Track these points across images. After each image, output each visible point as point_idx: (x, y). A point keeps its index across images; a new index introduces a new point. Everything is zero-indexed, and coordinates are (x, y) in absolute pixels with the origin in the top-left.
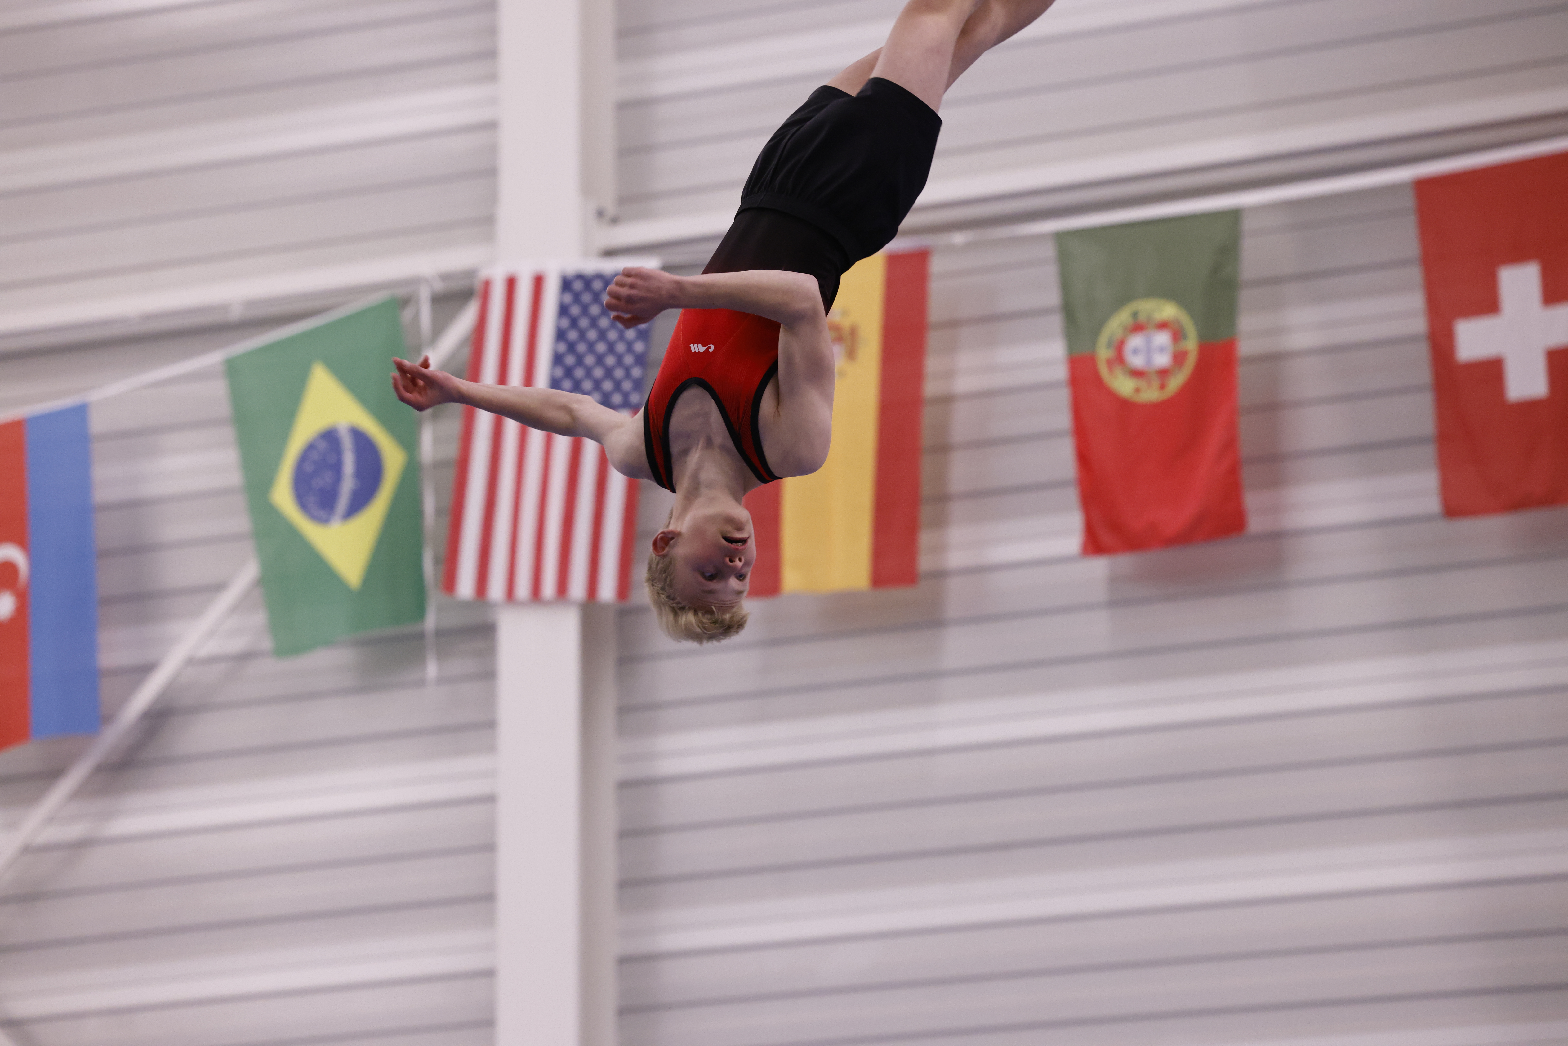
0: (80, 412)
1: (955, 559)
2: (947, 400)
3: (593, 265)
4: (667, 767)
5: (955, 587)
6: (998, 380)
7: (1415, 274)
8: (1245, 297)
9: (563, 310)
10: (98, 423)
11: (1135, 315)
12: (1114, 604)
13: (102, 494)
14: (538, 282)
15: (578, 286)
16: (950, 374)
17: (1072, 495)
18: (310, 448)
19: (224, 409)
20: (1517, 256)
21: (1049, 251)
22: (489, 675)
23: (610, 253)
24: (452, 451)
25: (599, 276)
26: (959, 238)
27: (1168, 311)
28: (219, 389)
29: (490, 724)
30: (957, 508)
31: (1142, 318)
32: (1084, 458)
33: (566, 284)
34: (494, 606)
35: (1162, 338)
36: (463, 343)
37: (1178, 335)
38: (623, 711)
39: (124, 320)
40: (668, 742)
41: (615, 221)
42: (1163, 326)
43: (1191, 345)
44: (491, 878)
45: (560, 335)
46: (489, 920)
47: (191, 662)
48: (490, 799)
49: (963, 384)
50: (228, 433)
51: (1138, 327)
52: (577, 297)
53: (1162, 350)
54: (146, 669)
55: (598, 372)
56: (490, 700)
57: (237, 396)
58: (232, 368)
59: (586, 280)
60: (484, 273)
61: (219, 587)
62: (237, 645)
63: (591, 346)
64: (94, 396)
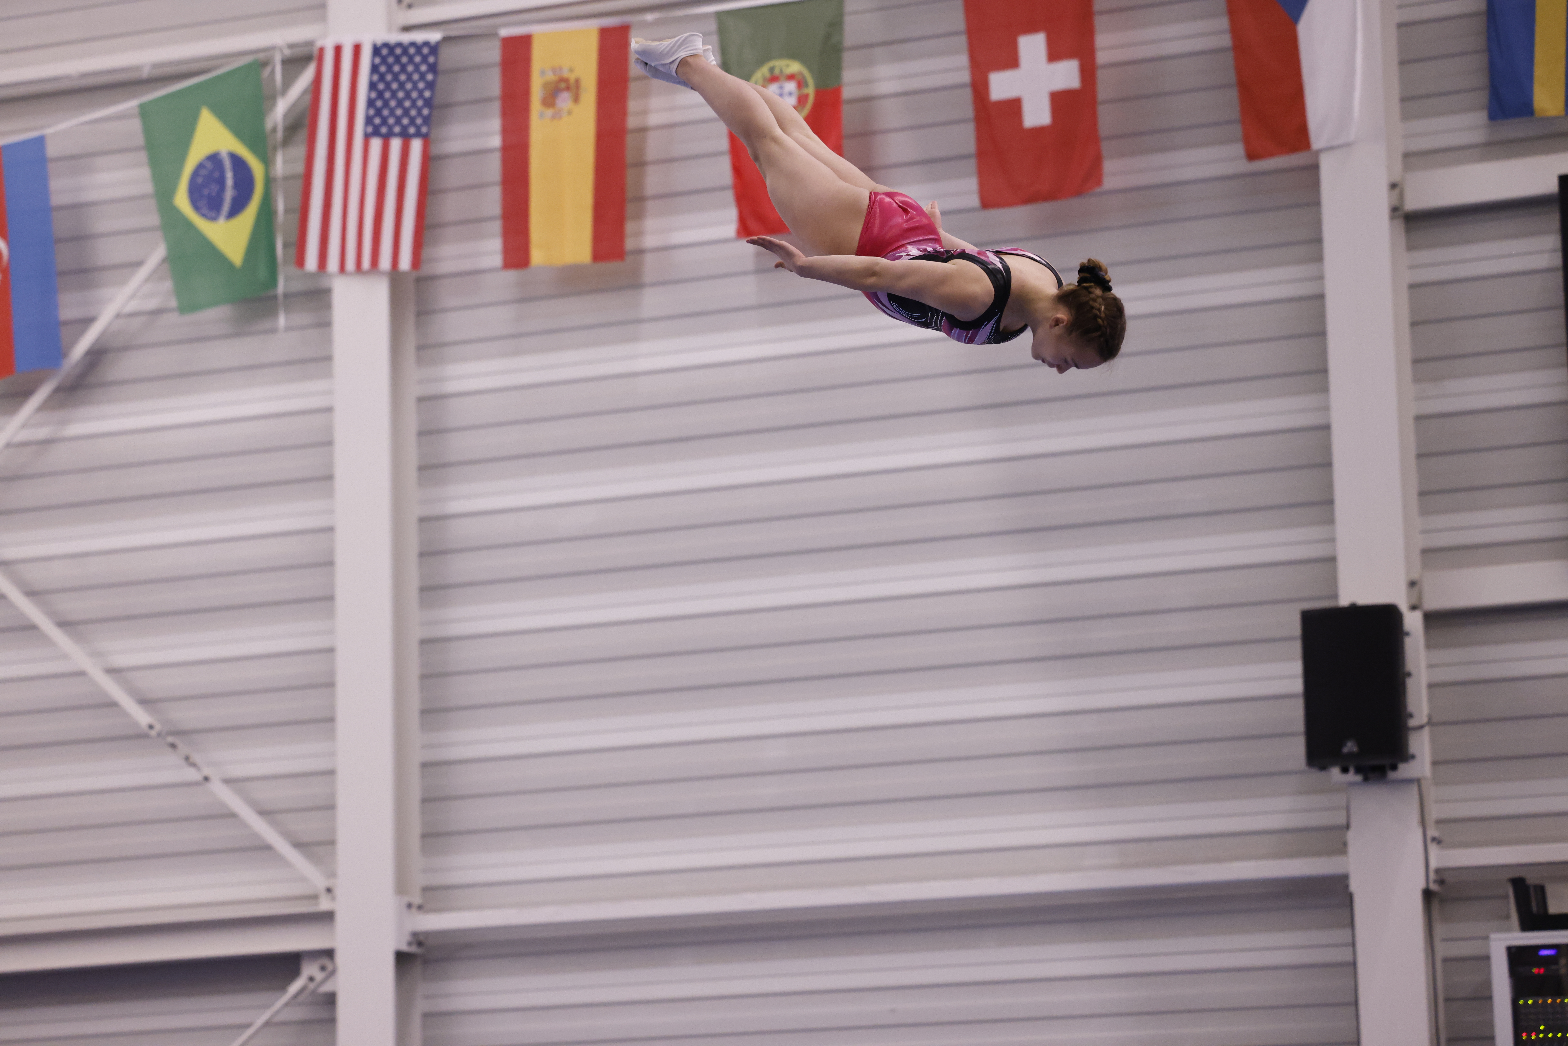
0: (40, 142)
1: (650, 241)
2: (643, 130)
3: (395, 37)
4: (451, 387)
5: (649, 260)
6: (677, 117)
7: (962, 41)
8: (847, 57)
9: (374, 69)
10: (52, 150)
11: (772, 70)
12: (759, 271)
13: (56, 200)
14: (357, 49)
15: (385, 52)
16: (645, 112)
17: (729, 196)
18: (200, 166)
19: (139, 139)
20: (1031, 29)
21: (712, 26)
22: (325, 324)
23: (407, 29)
24: (300, 168)
25: (399, 45)
26: (649, 17)
27: (795, 67)
28: (135, 125)
29: (328, 358)
30: (650, 205)
31: (777, 72)
32: (737, 170)
33: (376, 50)
34: (331, 275)
35: (791, 86)
36: (305, 92)
37: (801, 84)
38: (420, 348)
39: (68, 77)
40: (452, 369)
41: (410, 6)
42: (791, 77)
43: (810, 90)
44: (330, 464)
45: (372, 86)
46: (330, 494)
47: (118, 316)
48: (329, 410)
49: (653, 119)
50: (143, 156)
51: (774, 79)
52: (384, 60)
53: (790, 94)
54: (87, 321)
55: (399, 112)
56: (328, 340)
57: (147, 130)
58: (144, 111)
59: (390, 48)
60: (319, 44)
61: (138, 264)
62: (152, 304)
63: (394, 94)
64: (48, 131)
